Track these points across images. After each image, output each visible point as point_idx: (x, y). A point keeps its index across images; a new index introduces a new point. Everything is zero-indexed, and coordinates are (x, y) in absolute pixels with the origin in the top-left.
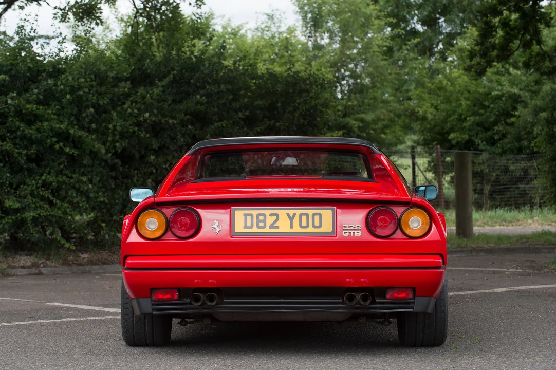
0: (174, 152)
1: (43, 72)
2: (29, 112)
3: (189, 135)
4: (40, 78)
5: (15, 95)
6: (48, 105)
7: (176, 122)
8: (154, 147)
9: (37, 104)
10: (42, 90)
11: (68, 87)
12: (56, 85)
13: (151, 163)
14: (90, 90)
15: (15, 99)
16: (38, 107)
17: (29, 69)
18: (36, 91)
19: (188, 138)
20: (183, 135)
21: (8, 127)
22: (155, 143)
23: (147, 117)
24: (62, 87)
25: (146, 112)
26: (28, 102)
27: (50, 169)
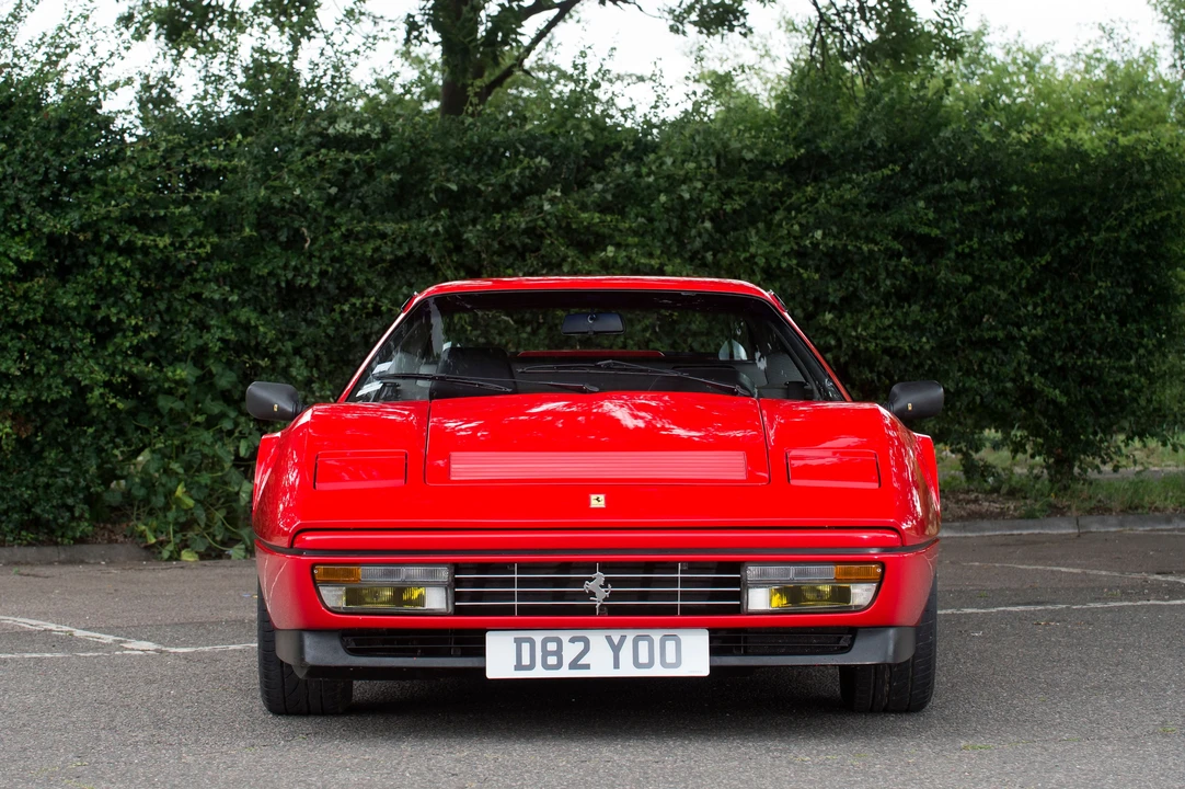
0: (874, 307)
1: (613, 150)
2: (585, 227)
3: (904, 274)
4: (607, 161)
5: (558, 194)
6: (623, 214)
7: (876, 249)
8: (831, 299)
9: (601, 212)
10: (611, 185)
11: (663, 178)
12: (638, 175)
13: (826, 328)
14: (706, 185)
15: (556, 201)
16: (603, 217)
17: (587, 143)
18: (599, 187)
19: (903, 280)
20: (890, 275)
21: (543, 256)
22: (835, 291)
23: (819, 238)
24: (651, 179)
25: (818, 228)
26: (584, 207)
27: (626, 339)
